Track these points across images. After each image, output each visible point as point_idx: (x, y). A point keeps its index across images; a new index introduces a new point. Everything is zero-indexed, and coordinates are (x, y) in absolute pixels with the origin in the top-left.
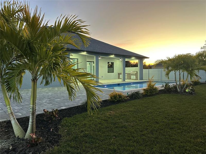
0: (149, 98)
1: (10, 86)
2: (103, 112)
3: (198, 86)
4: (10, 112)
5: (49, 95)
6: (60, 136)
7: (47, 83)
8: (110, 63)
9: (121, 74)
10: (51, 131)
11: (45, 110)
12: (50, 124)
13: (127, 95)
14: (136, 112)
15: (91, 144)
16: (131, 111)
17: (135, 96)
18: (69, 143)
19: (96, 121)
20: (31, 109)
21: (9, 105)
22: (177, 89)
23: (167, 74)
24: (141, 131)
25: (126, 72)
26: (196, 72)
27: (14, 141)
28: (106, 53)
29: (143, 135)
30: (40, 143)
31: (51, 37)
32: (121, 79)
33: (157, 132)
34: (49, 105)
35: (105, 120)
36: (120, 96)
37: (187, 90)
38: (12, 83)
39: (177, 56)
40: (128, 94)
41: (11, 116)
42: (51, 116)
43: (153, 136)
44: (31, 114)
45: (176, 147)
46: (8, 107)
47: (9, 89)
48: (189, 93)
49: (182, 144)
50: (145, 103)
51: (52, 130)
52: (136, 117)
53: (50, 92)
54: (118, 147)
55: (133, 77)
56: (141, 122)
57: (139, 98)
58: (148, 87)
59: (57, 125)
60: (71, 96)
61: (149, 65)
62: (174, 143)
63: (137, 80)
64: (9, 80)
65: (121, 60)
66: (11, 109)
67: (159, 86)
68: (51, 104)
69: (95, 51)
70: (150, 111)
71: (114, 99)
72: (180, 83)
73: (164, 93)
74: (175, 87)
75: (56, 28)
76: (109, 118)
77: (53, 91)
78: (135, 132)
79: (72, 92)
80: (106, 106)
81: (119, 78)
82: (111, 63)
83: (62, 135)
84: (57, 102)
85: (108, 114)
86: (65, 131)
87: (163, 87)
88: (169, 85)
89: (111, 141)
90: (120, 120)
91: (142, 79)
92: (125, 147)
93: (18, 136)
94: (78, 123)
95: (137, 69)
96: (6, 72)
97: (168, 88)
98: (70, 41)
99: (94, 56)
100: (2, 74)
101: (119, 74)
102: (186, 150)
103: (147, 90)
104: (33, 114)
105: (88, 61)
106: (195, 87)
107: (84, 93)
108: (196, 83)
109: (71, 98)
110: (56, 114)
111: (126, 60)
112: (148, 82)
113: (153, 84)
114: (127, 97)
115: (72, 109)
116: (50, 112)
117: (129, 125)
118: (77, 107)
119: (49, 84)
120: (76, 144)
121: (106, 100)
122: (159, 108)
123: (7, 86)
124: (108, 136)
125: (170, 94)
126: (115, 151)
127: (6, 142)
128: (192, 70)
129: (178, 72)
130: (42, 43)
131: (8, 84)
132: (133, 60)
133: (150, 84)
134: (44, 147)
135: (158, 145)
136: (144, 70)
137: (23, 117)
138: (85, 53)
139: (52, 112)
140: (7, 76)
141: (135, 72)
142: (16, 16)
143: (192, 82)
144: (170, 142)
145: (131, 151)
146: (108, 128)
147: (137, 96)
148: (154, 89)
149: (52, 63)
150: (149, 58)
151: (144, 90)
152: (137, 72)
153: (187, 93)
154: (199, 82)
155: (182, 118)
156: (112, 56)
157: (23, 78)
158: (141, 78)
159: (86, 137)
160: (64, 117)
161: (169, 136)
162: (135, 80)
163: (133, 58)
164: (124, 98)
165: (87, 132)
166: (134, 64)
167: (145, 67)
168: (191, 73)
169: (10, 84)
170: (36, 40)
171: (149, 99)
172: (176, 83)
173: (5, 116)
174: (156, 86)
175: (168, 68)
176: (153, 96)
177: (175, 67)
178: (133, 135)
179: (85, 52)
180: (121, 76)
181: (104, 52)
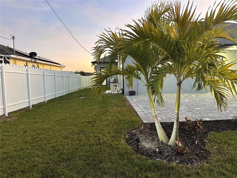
1: (154, 90)
4: (154, 115)
5: (187, 101)
6: (209, 152)
7: (200, 87)
10: (195, 144)
11: (187, 119)
12: (193, 135)
18: (223, 163)
20: (176, 115)
21: (154, 108)
27: (159, 144)
30: (186, 154)
31: (200, 33)
34: (188, 113)
38: (156, 87)
41: (156, 119)
42: (195, 126)
44: (175, 120)
46: (153, 110)
47: (153, 92)
51: (198, 142)
53: (187, 99)
59: (202, 138)
60: (221, 106)
64: (153, 84)
66: (155, 112)
68: (191, 113)
75: (207, 21)
77: (190, 97)
79: (222, 101)
83: (211, 151)
84: (197, 111)
86: (214, 148)
93: (162, 141)
94: (233, 142)
96: (152, 75)
98: (222, 35)
100: (148, 78)
104: (178, 120)
107: (234, 104)
109: (221, 108)
110: (201, 126)
115: (220, 122)
116: (192, 122)
118: (228, 122)
119: (201, 89)
120: (233, 167)
123: (151, 90)
127: (152, 143)
130: (190, 42)
131: (153, 88)
134: (191, 159)
137: (163, 122)
138: (234, 48)
139: (196, 122)
140: (152, 80)
142: (161, 18)
149: (207, 64)
157: (163, 82)
160: (210, 130)
169: (154, 87)
170: (184, 39)
173: (147, 118)
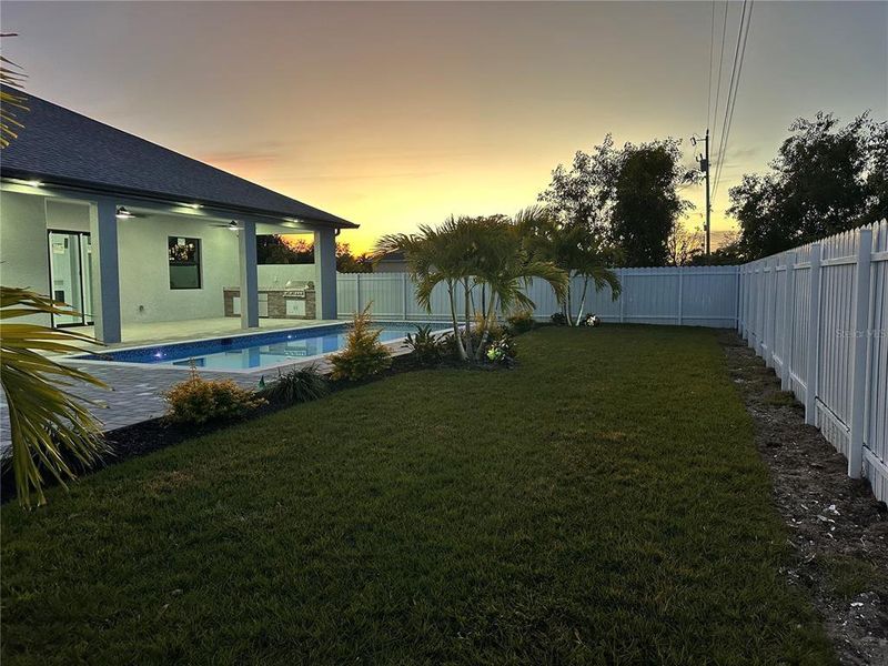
0: (354, 391)
2: (127, 480)
3: (528, 337)
8: (181, 243)
9: (237, 294)
13: (259, 389)
14: (292, 459)
15: (49, 648)
16: (270, 459)
17: (294, 390)
19: (86, 530)
22: (458, 349)
23: (425, 294)
24: (307, 541)
25: (261, 285)
26: (520, 283)
28: (158, 190)
29: (314, 555)
32: (239, 316)
33: (370, 530)
35: (135, 520)
36: (222, 396)
37: (491, 353)
39: (456, 220)
40: (262, 382)
43: (354, 552)
45: (438, 579)
48: (500, 362)
49: (459, 563)
50: (334, 414)
52: (291, 483)
54: (192, 634)
55: (296, 307)
56: (310, 498)
57: (311, 399)
58: (353, 345)
61: (364, 256)
62: (431, 565)
63: (314, 318)
65: (234, 229)
67: (394, 343)
69: (93, 179)
70: (351, 444)
71: (194, 415)
72: (468, 326)
73: (412, 370)
74: (452, 343)
76: (161, 504)
78: (278, 550)
80: (150, 449)
81: (229, 313)
82: (188, 241)
85: (152, 487)
87: (409, 345)
88: (431, 334)
89: (160, 613)
90: (212, 505)
91: (335, 317)
92: (225, 628)
95: (310, 273)
97: (425, 347)
99: (88, 203)
101: (229, 295)
102: (472, 583)
103: (348, 362)
105: (55, 232)
106: (519, 338)
108: (523, 326)
111: (261, 230)
112: (351, 326)
113: (369, 332)
114: (258, 395)
117: (255, 524)
121: (148, 423)
122: (389, 430)
124: (144, 591)
125: (435, 368)
126: (176, 654)
128: (508, 277)
129: (460, 286)
132: (291, 231)
133: (359, 337)
135: (369, 586)
136: (339, 276)
138: (31, 188)
141: (302, 283)
143: (510, 320)
144: (416, 565)
145: (251, 640)
146: (150, 551)
147: (304, 392)
148: (373, 356)
150: (357, 226)
151: (336, 360)
152: (311, 286)
153: (491, 361)
154: (531, 321)
155: (467, 461)
156: (190, 210)
158: (330, 312)
159: (22, 618)
161: (418, 538)
162: (305, 318)
163: (291, 224)
164: (245, 401)
165: (28, 596)
166: (303, 251)
167: (346, 264)
168: (503, 289)
171: (352, 396)
172: (455, 326)
174: (383, 343)
175: (423, 270)
176: (372, 384)
177: (451, 266)
178: (267, 564)
179: (35, 183)
180: (239, 304)
181: (147, 187)
